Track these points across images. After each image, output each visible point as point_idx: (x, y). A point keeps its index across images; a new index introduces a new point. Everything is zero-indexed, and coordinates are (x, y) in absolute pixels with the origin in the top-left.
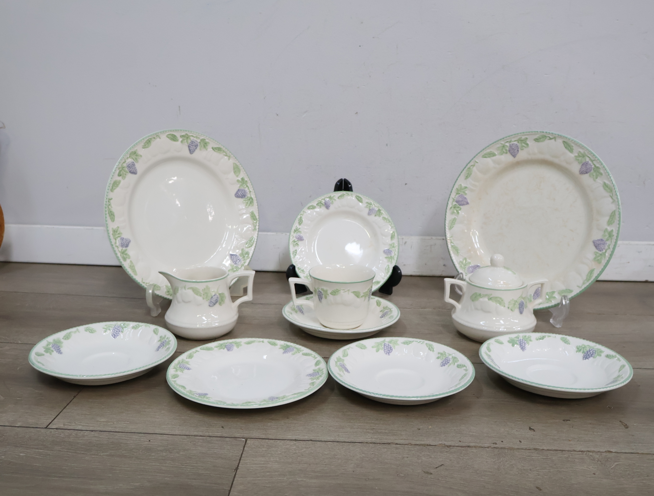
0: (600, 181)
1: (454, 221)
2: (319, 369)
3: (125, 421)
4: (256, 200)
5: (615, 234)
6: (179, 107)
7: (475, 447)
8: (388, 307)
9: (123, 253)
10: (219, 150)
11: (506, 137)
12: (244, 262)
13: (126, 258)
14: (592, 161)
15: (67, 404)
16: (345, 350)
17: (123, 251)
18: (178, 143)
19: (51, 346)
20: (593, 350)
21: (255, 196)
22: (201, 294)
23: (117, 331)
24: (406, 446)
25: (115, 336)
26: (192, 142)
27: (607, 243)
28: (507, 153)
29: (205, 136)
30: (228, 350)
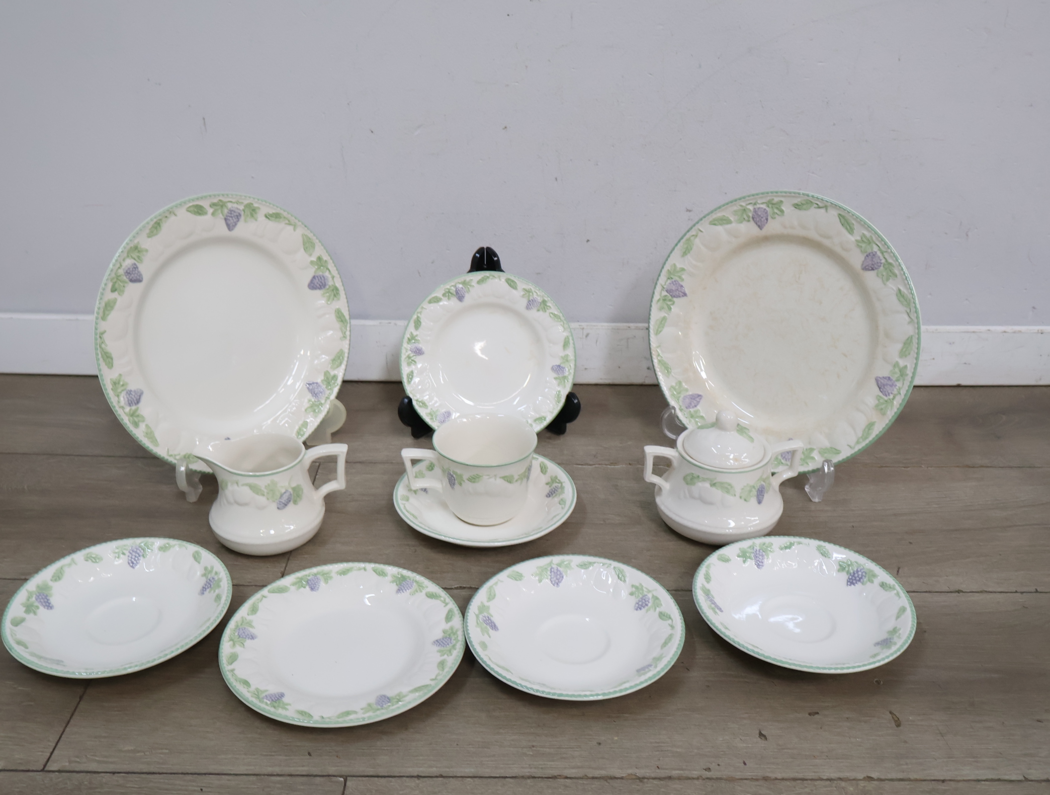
0: (892, 286)
1: (663, 321)
2: (452, 628)
3: (162, 749)
4: (344, 290)
5: (909, 372)
6: (204, 119)
7: (679, 778)
8: (558, 478)
9: (132, 414)
10: (276, 217)
11: (749, 196)
12: (330, 393)
13: (139, 421)
14: (882, 253)
15: (69, 716)
16: (491, 588)
17: (132, 412)
18: (208, 218)
19: (34, 599)
20: (862, 571)
21: (341, 284)
22: (264, 492)
23: (135, 556)
24: (580, 781)
25: (133, 563)
26: (231, 211)
27: (896, 385)
28: (749, 221)
29: (252, 199)
30: (312, 589)
